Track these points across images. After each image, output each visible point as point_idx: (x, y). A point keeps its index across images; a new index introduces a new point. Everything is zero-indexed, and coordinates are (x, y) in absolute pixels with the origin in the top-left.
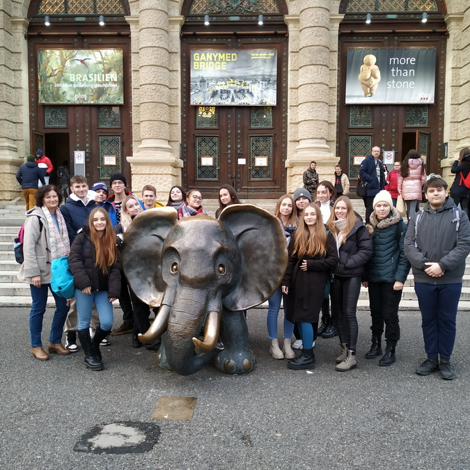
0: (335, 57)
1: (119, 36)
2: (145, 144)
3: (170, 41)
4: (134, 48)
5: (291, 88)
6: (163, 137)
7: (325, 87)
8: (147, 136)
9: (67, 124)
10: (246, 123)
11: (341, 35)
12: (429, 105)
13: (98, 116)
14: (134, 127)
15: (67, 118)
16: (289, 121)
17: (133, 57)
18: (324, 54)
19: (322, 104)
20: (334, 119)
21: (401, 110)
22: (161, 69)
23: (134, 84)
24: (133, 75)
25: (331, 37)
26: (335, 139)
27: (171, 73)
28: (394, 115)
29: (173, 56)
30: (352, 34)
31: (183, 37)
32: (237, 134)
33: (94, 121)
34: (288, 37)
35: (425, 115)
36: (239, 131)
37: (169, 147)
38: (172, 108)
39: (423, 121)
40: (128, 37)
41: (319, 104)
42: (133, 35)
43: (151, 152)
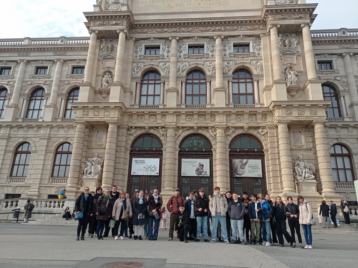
0: (228, 161)
1: (159, 154)
2: (166, 188)
3: (175, 156)
4: (164, 157)
5: (214, 171)
6: (172, 186)
7: (225, 171)
8: (167, 186)
9: (140, 181)
10: (200, 182)
11: (230, 155)
12: (261, 178)
13: (150, 179)
14: (162, 183)
15: (140, 179)
16: (214, 182)
17: (163, 161)
18: (224, 161)
19: (224, 177)
20: (229, 181)
21: (252, 179)
22: (172, 165)
23: (163, 169)
24: (163, 166)
25: (226, 156)
26: (230, 188)
27: (175, 166)
28: (249, 180)
29: (176, 160)
30: (233, 155)
31: (179, 155)
32: (196, 186)
33: (149, 180)
34: (213, 155)
35: (260, 181)
36: (197, 185)
37: (173, 189)
38: (175, 177)
39: (259, 183)
40: (162, 154)
41: (223, 177)
42: (164, 154)
43: (168, 191)
